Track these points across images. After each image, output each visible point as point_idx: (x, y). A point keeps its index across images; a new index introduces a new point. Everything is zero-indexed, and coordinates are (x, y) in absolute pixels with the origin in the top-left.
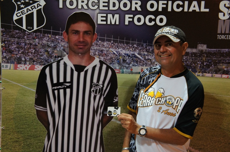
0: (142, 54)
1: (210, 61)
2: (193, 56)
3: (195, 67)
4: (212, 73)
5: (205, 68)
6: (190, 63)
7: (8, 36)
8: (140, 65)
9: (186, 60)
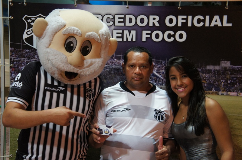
0: (161, 73)
1: (234, 79)
2: (216, 73)
3: (218, 86)
4: (236, 92)
5: (229, 86)
6: (213, 81)
7: (17, 56)
8: (159, 84)
9: (209, 78)
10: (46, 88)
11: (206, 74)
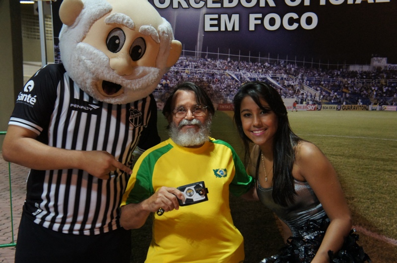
0: (279, 78)
1: (393, 85)
2: (364, 77)
3: (367, 96)
4: (396, 105)
5: (385, 96)
6: (360, 90)
9: (353, 85)
10: (72, 105)
11: (348, 78)
